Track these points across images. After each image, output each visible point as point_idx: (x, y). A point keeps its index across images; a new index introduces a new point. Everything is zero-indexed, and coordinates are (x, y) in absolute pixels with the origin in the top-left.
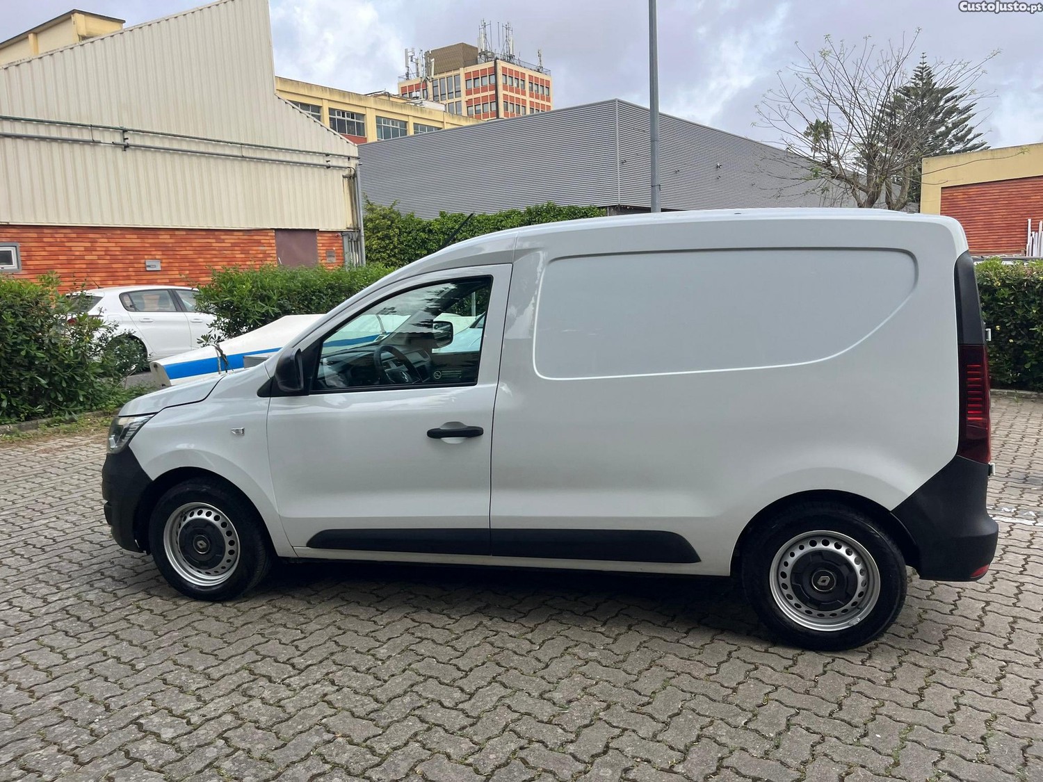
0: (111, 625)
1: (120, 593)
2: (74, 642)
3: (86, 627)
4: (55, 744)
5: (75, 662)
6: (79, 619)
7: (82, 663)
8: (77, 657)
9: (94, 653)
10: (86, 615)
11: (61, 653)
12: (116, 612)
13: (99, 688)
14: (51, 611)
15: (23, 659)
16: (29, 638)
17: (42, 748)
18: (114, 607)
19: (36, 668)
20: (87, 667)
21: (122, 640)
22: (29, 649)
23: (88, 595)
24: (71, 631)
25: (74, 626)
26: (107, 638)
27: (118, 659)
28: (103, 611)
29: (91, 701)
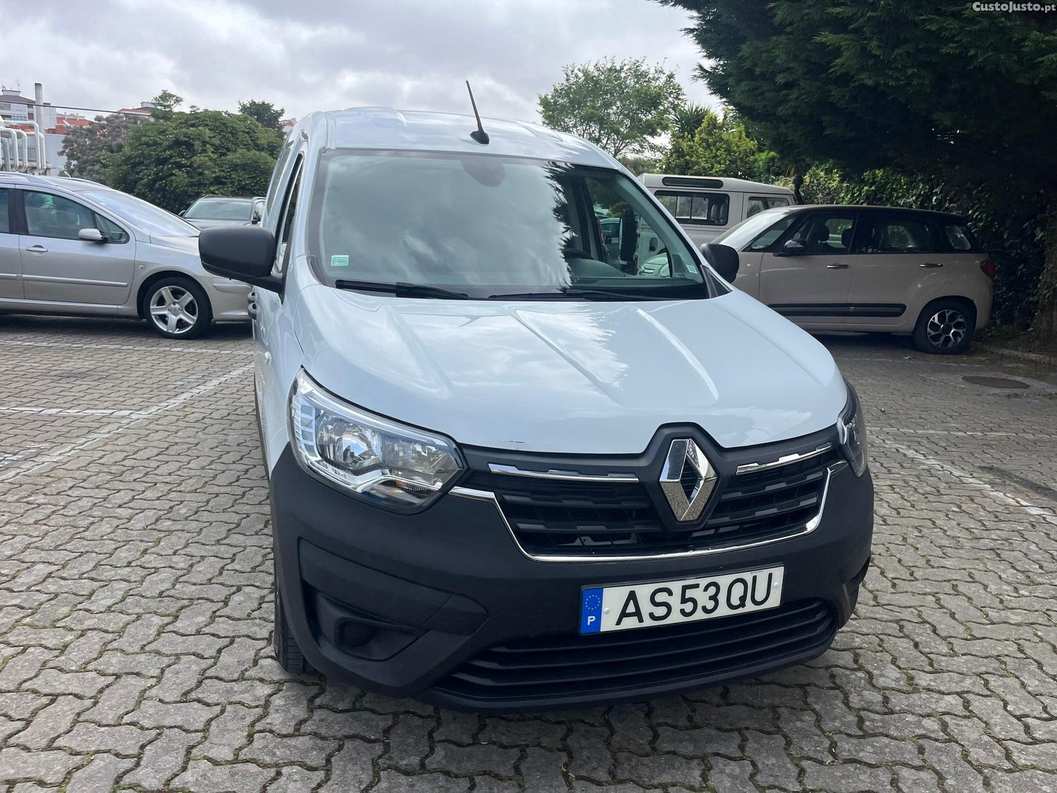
0: (877, 616)
2: (927, 613)
3: (908, 628)
4: (949, 536)
5: (928, 590)
6: (916, 645)
7: (919, 586)
8: (925, 594)
9: (906, 592)
10: (905, 645)
11: (942, 607)
12: (865, 630)
13: (909, 557)
16: (985, 642)
17: (959, 537)
18: (866, 638)
19: (970, 599)
20: (916, 580)
21: (871, 592)
22: (981, 626)
23: (897, 680)
24: (929, 631)
25: (923, 635)
26: (887, 602)
27: (882, 573)
29: (917, 549)
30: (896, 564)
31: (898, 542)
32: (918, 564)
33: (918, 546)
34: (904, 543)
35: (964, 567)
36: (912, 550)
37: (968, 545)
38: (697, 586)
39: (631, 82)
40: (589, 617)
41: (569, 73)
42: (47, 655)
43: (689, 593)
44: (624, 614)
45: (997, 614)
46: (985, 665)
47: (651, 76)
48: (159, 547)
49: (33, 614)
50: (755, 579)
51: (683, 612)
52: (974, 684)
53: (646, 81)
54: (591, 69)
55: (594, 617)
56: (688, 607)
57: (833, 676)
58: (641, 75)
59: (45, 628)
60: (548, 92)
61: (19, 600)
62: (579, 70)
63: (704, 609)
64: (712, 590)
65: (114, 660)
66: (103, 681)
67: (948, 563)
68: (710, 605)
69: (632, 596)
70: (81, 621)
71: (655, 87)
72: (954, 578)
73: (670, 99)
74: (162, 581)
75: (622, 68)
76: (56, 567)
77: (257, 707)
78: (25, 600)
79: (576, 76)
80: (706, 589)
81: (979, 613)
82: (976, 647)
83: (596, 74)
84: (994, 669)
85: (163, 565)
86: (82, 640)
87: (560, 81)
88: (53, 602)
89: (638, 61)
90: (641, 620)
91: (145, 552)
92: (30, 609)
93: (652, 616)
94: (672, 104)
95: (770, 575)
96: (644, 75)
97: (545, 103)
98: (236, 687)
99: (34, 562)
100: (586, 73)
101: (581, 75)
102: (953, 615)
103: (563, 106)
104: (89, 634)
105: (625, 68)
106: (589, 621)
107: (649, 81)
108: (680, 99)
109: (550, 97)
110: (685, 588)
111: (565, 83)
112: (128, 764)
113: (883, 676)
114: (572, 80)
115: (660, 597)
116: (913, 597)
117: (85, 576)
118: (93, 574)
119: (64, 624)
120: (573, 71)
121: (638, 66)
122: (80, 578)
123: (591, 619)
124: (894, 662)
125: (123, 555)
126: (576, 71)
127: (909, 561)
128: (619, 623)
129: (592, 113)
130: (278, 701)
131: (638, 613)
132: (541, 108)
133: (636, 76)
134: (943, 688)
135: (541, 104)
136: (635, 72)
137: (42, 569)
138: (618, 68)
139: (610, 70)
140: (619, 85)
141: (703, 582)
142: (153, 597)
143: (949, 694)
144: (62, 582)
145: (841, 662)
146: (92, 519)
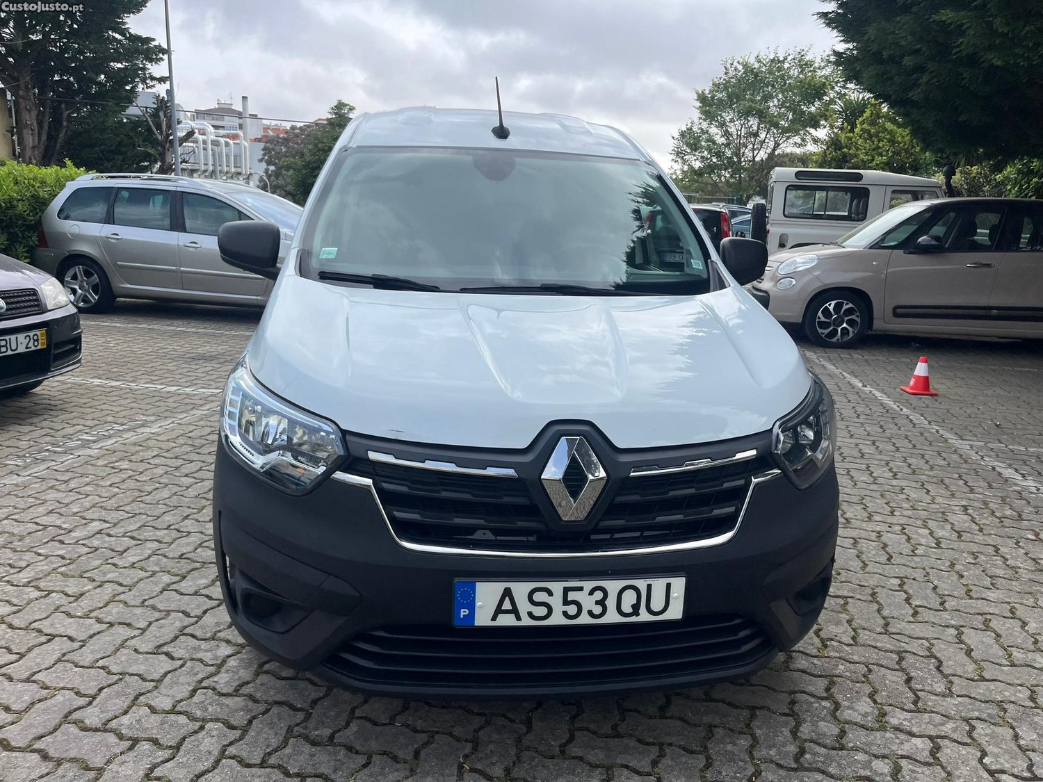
0: (879, 644)
1: (819, 686)
4: (1008, 565)
5: (953, 622)
6: (909, 680)
8: (947, 626)
10: (895, 679)
11: (961, 642)
12: (856, 658)
13: (947, 584)
14: (937, 718)
15: (1010, 656)
16: (992, 686)
17: (1020, 568)
18: (852, 667)
19: (999, 636)
20: (945, 610)
21: (884, 618)
24: (932, 667)
25: (923, 672)
26: (898, 631)
27: (908, 600)
28: (870, 671)
29: (962, 576)
30: (929, 591)
31: (943, 568)
32: (956, 593)
33: (965, 573)
34: (950, 570)
35: (1009, 600)
36: (955, 577)
37: (1025, 576)
38: (581, 589)
39: (795, 72)
40: (462, 610)
41: (729, 66)
42: (64, 600)
43: (572, 596)
44: (499, 611)
45: (1023, 656)
46: (978, 710)
47: (817, 65)
48: (200, 514)
49: (69, 564)
50: (649, 587)
51: (565, 614)
52: (954, 730)
53: (811, 71)
54: (752, 61)
55: (466, 610)
56: (572, 610)
57: (793, 703)
58: (806, 64)
59: (73, 577)
60: (707, 88)
61: (64, 551)
62: (738, 62)
63: (590, 613)
64: (598, 595)
65: (115, 611)
66: (98, 627)
67: (992, 595)
68: (598, 610)
69: (507, 593)
70: (104, 574)
71: (821, 77)
72: (991, 612)
73: (837, 89)
74: (188, 544)
75: (785, 59)
76: (108, 525)
77: (212, 665)
78: (68, 552)
79: (736, 69)
80: (591, 593)
81: (1001, 653)
82: (981, 690)
83: (757, 66)
84: (989, 715)
85: (196, 530)
86: (98, 590)
87: (719, 75)
88: (90, 555)
89: (803, 50)
90: (518, 618)
91: (186, 517)
92: (70, 559)
93: (530, 615)
94: (838, 94)
95: (669, 586)
96: (809, 64)
97: (702, 98)
98: (204, 645)
99: (92, 520)
100: (745, 66)
101: (740, 67)
102: (969, 652)
103: (720, 100)
104: (106, 585)
105: (789, 58)
106: (462, 614)
107: (815, 71)
108: (847, 88)
109: (707, 92)
110: (566, 590)
111: (724, 77)
112: (82, 701)
113: (849, 708)
114: (731, 73)
115: (539, 597)
116: (932, 629)
117: (128, 534)
118: (135, 534)
119: (90, 575)
120: (732, 64)
121: (803, 56)
122: (123, 536)
123: (464, 612)
124: (871, 696)
125: (168, 518)
126: (735, 64)
127: (946, 590)
128: (494, 619)
129: (750, 107)
130: (232, 663)
131: (515, 611)
132: (698, 104)
133: (801, 66)
134: (915, 730)
135: (698, 100)
136: (799, 61)
137: (96, 526)
138: (781, 59)
139: (773, 61)
140: (782, 77)
141: (589, 585)
142: (173, 558)
143: (920, 736)
144: (107, 539)
145: (811, 689)
146: (157, 485)
